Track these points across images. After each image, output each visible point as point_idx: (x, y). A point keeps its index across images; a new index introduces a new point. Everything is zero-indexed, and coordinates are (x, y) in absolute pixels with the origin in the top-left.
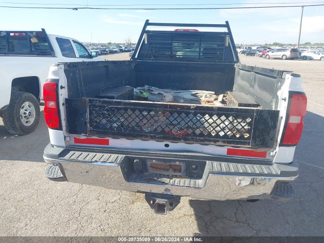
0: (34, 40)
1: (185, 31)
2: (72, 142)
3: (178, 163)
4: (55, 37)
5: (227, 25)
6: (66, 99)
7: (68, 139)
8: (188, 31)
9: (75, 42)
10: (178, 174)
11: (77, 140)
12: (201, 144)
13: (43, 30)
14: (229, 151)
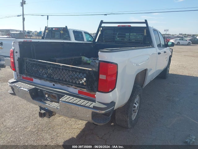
0: (62, 32)
1: (123, 26)
2: (22, 78)
3: (54, 94)
4: (72, 31)
5: (146, 22)
6: (18, 58)
7: (19, 76)
8: (124, 26)
9: (85, 33)
10: (55, 100)
11: (23, 78)
12: (67, 86)
13: (66, 27)
14: (79, 92)
